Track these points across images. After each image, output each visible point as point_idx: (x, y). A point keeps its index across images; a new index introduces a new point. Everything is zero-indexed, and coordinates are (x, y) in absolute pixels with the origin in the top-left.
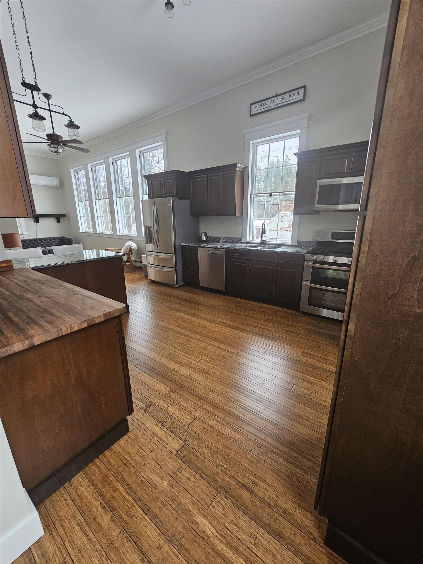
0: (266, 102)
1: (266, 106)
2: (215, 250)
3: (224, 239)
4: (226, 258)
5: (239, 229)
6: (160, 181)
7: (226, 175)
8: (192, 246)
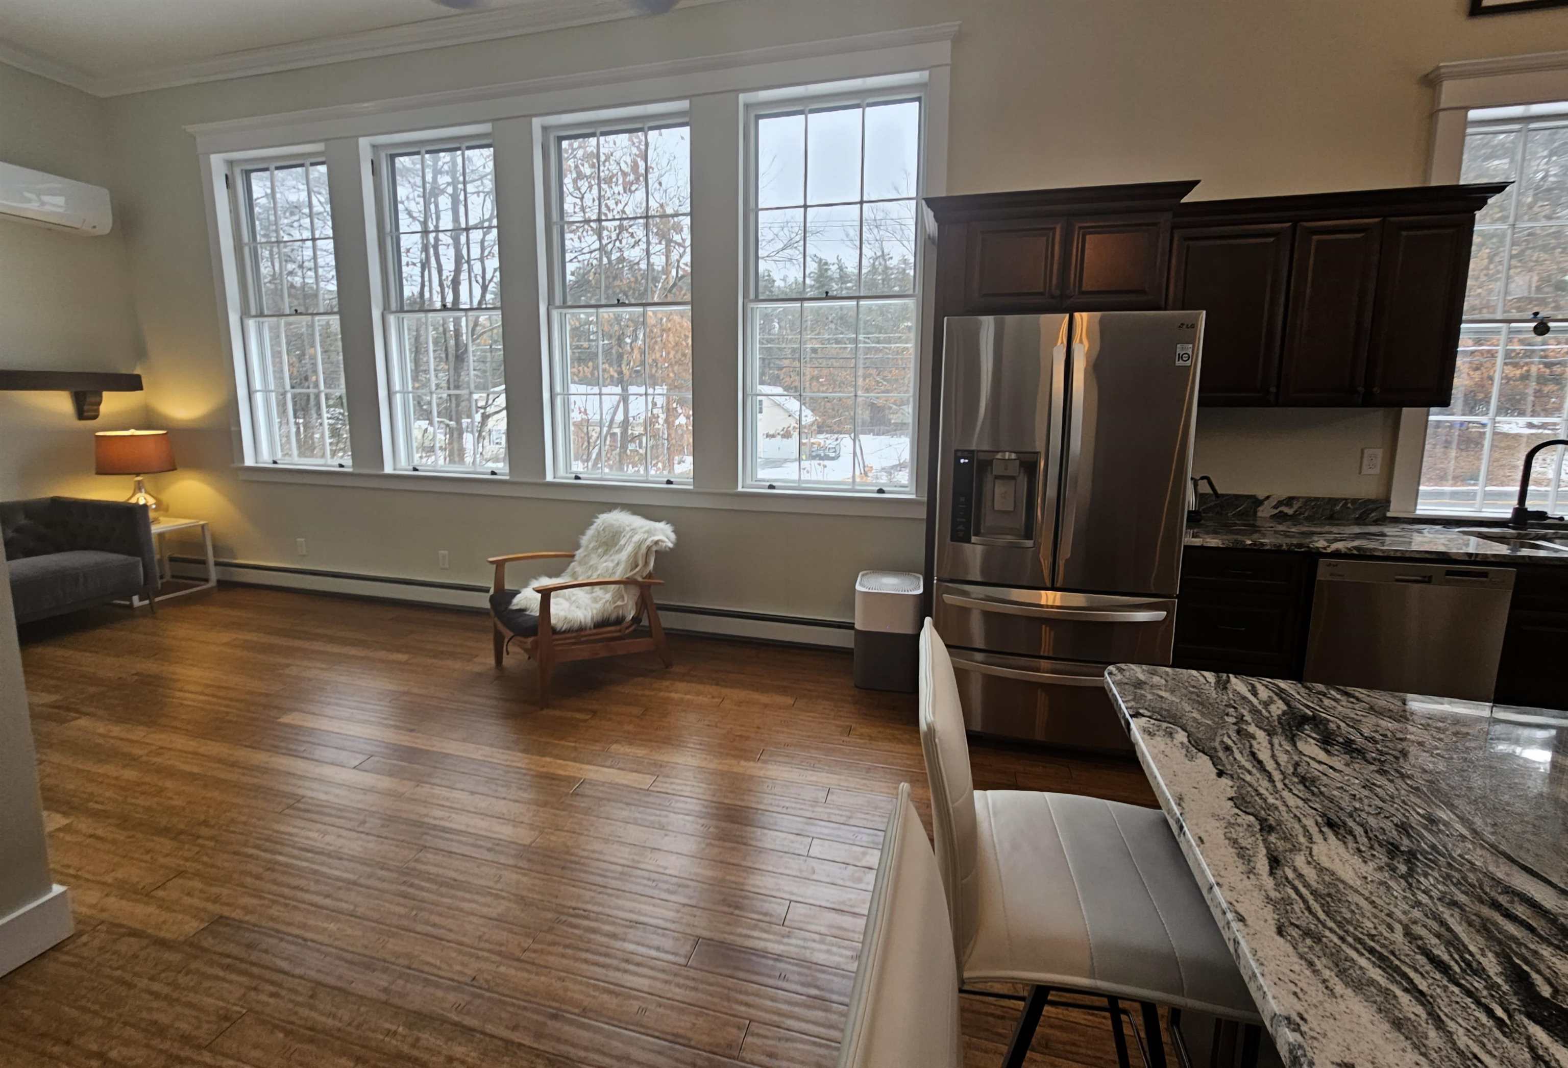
2: (1449, 573)
3: (1280, 503)
4: (1512, 607)
5: (1365, 462)
6: (1054, 229)
7: (1410, 233)
8: (1258, 551)
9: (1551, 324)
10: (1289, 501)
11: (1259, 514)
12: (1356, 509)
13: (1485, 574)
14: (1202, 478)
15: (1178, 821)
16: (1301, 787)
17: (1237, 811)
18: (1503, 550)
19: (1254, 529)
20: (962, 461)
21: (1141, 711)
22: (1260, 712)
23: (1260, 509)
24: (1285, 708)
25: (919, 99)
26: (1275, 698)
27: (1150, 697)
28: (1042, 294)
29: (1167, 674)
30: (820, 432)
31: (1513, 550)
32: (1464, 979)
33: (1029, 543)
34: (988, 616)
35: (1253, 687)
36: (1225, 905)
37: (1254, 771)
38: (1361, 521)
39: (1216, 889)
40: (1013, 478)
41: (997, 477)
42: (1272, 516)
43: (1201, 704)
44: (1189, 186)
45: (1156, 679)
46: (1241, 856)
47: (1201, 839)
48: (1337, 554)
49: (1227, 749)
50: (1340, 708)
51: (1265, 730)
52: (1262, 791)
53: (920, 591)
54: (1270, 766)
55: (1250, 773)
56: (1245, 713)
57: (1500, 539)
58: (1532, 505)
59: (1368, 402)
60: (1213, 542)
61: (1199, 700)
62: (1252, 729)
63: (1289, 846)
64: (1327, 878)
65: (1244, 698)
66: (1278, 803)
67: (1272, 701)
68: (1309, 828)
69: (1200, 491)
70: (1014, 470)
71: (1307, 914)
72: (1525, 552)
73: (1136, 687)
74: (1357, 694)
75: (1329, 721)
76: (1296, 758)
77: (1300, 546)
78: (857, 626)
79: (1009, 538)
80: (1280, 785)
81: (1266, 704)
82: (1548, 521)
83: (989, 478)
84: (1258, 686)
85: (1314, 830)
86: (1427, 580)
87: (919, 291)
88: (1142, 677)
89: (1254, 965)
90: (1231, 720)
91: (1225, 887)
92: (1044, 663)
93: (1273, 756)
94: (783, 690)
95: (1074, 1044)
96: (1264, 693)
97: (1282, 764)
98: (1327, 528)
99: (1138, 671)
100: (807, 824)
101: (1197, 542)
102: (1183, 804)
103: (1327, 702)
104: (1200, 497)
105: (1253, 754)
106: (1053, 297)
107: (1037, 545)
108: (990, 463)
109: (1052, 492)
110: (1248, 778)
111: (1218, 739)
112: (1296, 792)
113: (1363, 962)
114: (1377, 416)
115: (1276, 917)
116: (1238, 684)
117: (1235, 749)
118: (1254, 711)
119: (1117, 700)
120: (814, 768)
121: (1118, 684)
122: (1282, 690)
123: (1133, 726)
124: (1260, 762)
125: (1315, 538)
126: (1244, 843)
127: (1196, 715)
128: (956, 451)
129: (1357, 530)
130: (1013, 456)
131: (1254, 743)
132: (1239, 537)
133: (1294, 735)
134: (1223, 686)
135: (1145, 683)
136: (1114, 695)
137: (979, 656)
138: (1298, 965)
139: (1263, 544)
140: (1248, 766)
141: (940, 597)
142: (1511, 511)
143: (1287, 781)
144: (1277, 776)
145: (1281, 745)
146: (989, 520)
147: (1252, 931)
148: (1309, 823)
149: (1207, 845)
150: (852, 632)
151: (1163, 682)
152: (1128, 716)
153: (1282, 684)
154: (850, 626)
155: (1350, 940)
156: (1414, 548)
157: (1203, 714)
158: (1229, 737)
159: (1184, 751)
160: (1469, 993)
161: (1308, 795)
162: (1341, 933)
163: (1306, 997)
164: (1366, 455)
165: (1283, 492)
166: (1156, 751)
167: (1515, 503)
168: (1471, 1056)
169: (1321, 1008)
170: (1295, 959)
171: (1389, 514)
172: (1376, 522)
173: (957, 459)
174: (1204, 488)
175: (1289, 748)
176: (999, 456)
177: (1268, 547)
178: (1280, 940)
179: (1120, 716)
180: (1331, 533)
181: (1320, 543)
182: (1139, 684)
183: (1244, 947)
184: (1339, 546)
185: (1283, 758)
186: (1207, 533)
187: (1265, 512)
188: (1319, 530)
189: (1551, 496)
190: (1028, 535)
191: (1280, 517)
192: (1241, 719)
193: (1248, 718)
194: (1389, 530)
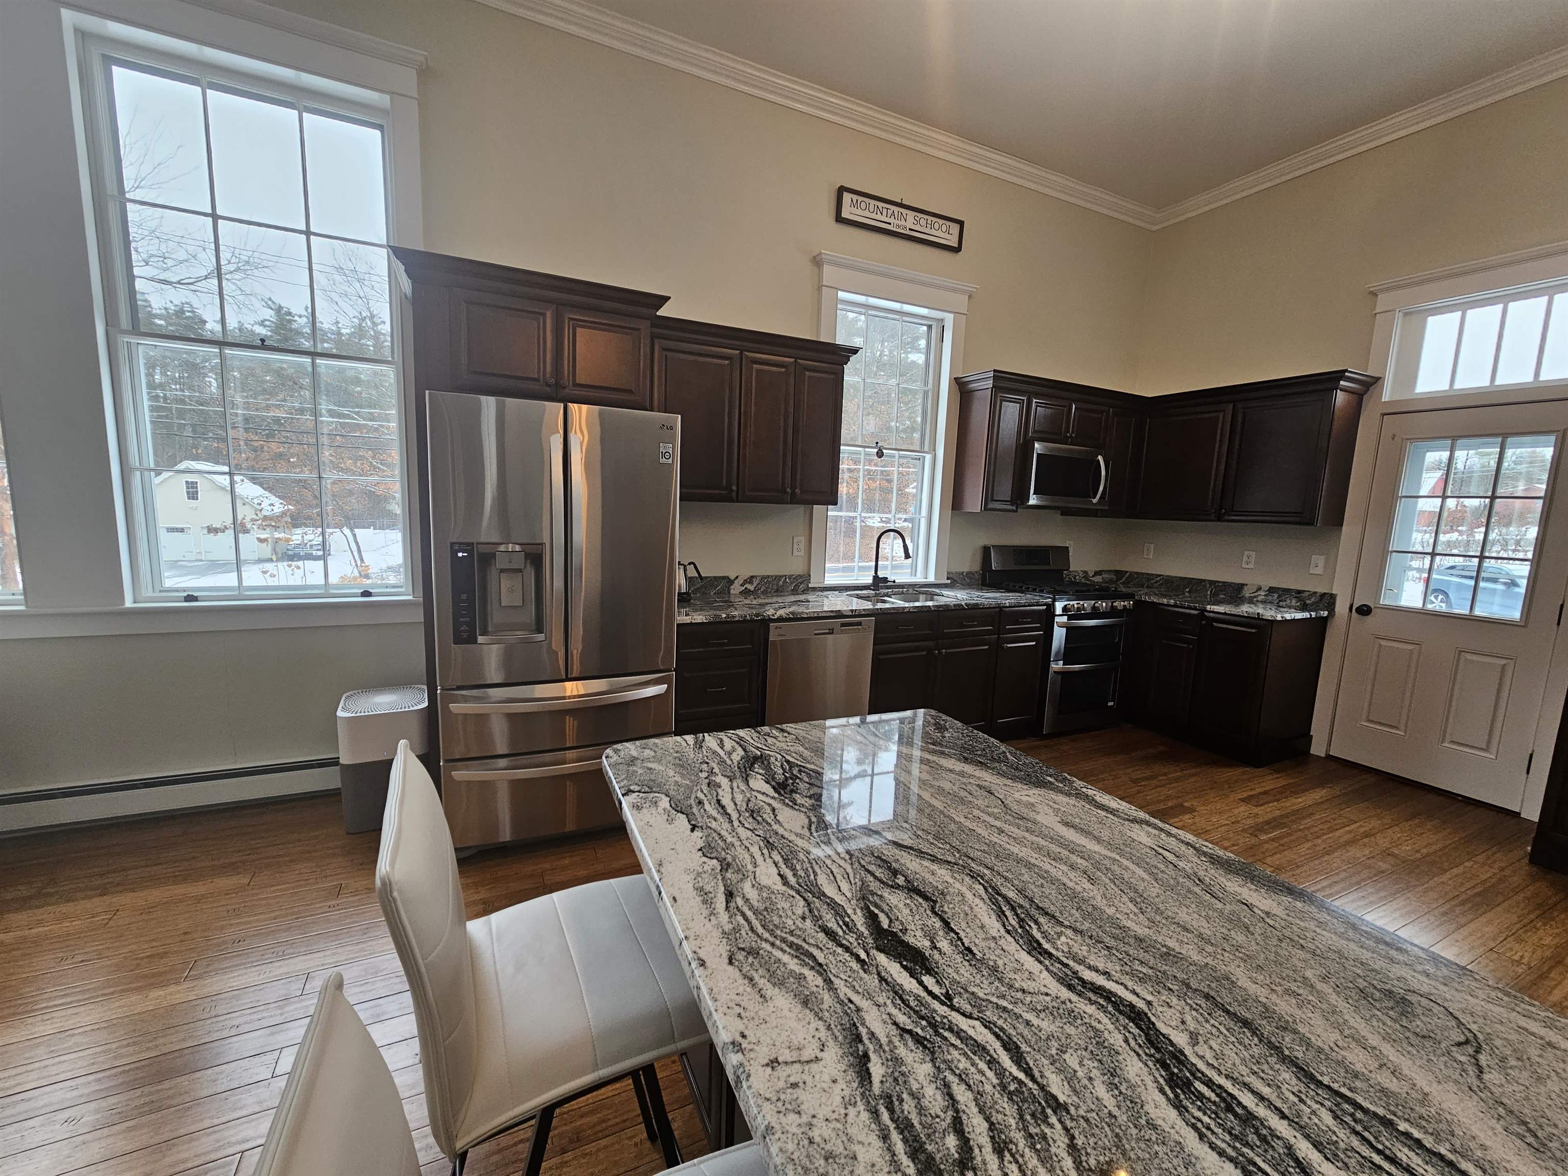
0: (881, 205)
1: (879, 217)
2: (843, 625)
3: (745, 582)
4: (874, 644)
5: (795, 546)
6: (544, 315)
7: (812, 374)
8: (730, 622)
9: (884, 451)
10: (750, 580)
11: (732, 592)
12: (791, 583)
13: (859, 624)
14: (690, 564)
15: (658, 887)
16: (751, 820)
17: (705, 859)
18: (868, 605)
19: (729, 604)
20: (460, 555)
21: (632, 788)
22: (725, 762)
23: (732, 587)
24: (743, 753)
25: (380, 127)
26: (737, 746)
27: (640, 771)
28: (537, 380)
29: (656, 745)
30: (296, 526)
31: (874, 605)
32: (845, 939)
33: (541, 637)
34: (512, 717)
35: (721, 740)
36: (690, 956)
37: (719, 817)
38: (795, 592)
39: (685, 943)
40: (520, 571)
41: (502, 571)
42: (741, 592)
43: (682, 766)
44: (663, 300)
45: (648, 753)
46: (705, 902)
47: (675, 899)
48: (781, 619)
49: (700, 803)
50: (778, 744)
51: (728, 777)
52: (723, 833)
53: (426, 704)
54: (730, 809)
55: (715, 820)
56: (714, 765)
57: (866, 598)
58: (881, 574)
59: (794, 500)
60: (699, 618)
61: (682, 764)
62: (719, 779)
63: (741, 876)
64: (765, 895)
65: (714, 752)
66: (734, 840)
67: (734, 750)
68: (754, 854)
69: (689, 575)
70: (519, 562)
71: (750, 933)
72: (880, 606)
73: (629, 765)
74: (788, 729)
75: (770, 756)
76: (748, 795)
77: (757, 615)
78: (342, 761)
79: (521, 634)
80: (736, 823)
81: (730, 754)
82: (889, 584)
83: (493, 573)
84: (726, 740)
85: (757, 855)
86: (831, 632)
87: (398, 357)
88: (634, 753)
89: (710, 1003)
90: (704, 775)
91: (692, 938)
92: (570, 754)
93: (733, 799)
94: (232, 868)
95: (604, 1121)
96: (728, 744)
97: (738, 803)
98: (775, 599)
99: (631, 748)
100: (272, 1034)
101: (687, 620)
102: (663, 870)
103: (770, 740)
104: (690, 580)
105: (718, 801)
106: (548, 385)
107: (549, 638)
108: (493, 555)
109: (559, 583)
110: (714, 825)
111: (693, 796)
112: (746, 825)
113: (786, 958)
114: (800, 509)
115: (728, 948)
116: (710, 740)
117: (706, 802)
118: (722, 762)
119: (612, 782)
120: (283, 957)
121: (612, 766)
122: (741, 738)
123: (624, 805)
124: (723, 807)
125: (767, 608)
126: (708, 888)
127: (678, 778)
128: (452, 544)
129: (793, 598)
130: (518, 548)
131: (719, 791)
132: (718, 613)
133: (748, 776)
134: (699, 745)
135: (637, 759)
136: (609, 778)
137: (503, 762)
138: (742, 985)
139: (734, 617)
140: (714, 813)
141: (446, 709)
142: (871, 578)
143: (741, 819)
144: (734, 815)
145: (738, 787)
146: (496, 617)
147: (710, 971)
148: (755, 850)
149: (679, 902)
150: (337, 768)
151: (652, 754)
152: (620, 796)
153: (741, 733)
154: (335, 762)
155: (778, 943)
156: (826, 609)
157: (683, 776)
158: (702, 791)
159: (666, 817)
160: (847, 949)
161: (755, 825)
162: (771, 939)
163: (748, 1014)
164: (795, 541)
165: (746, 574)
166: (642, 824)
167: (873, 573)
168: (846, 1001)
169: (756, 1018)
170: (741, 981)
171: (810, 585)
172: (803, 592)
173: (454, 553)
174: (692, 572)
175: (743, 788)
176: (502, 548)
177: (737, 619)
178: (730, 968)
179: (615, 798)
180: (777, 602)
181: (770, 612)
182: (633, 761)
183: (704, 991)
184: (781, 612)
185: (739, 798)
186: (696, 611)
187: (736, 589)
188: (770, 601)
189: (889, 568)
190: (539, 630)
191: (746, 593)
192: (711, 772)
193: (716, 770)
194: (811, 597)
